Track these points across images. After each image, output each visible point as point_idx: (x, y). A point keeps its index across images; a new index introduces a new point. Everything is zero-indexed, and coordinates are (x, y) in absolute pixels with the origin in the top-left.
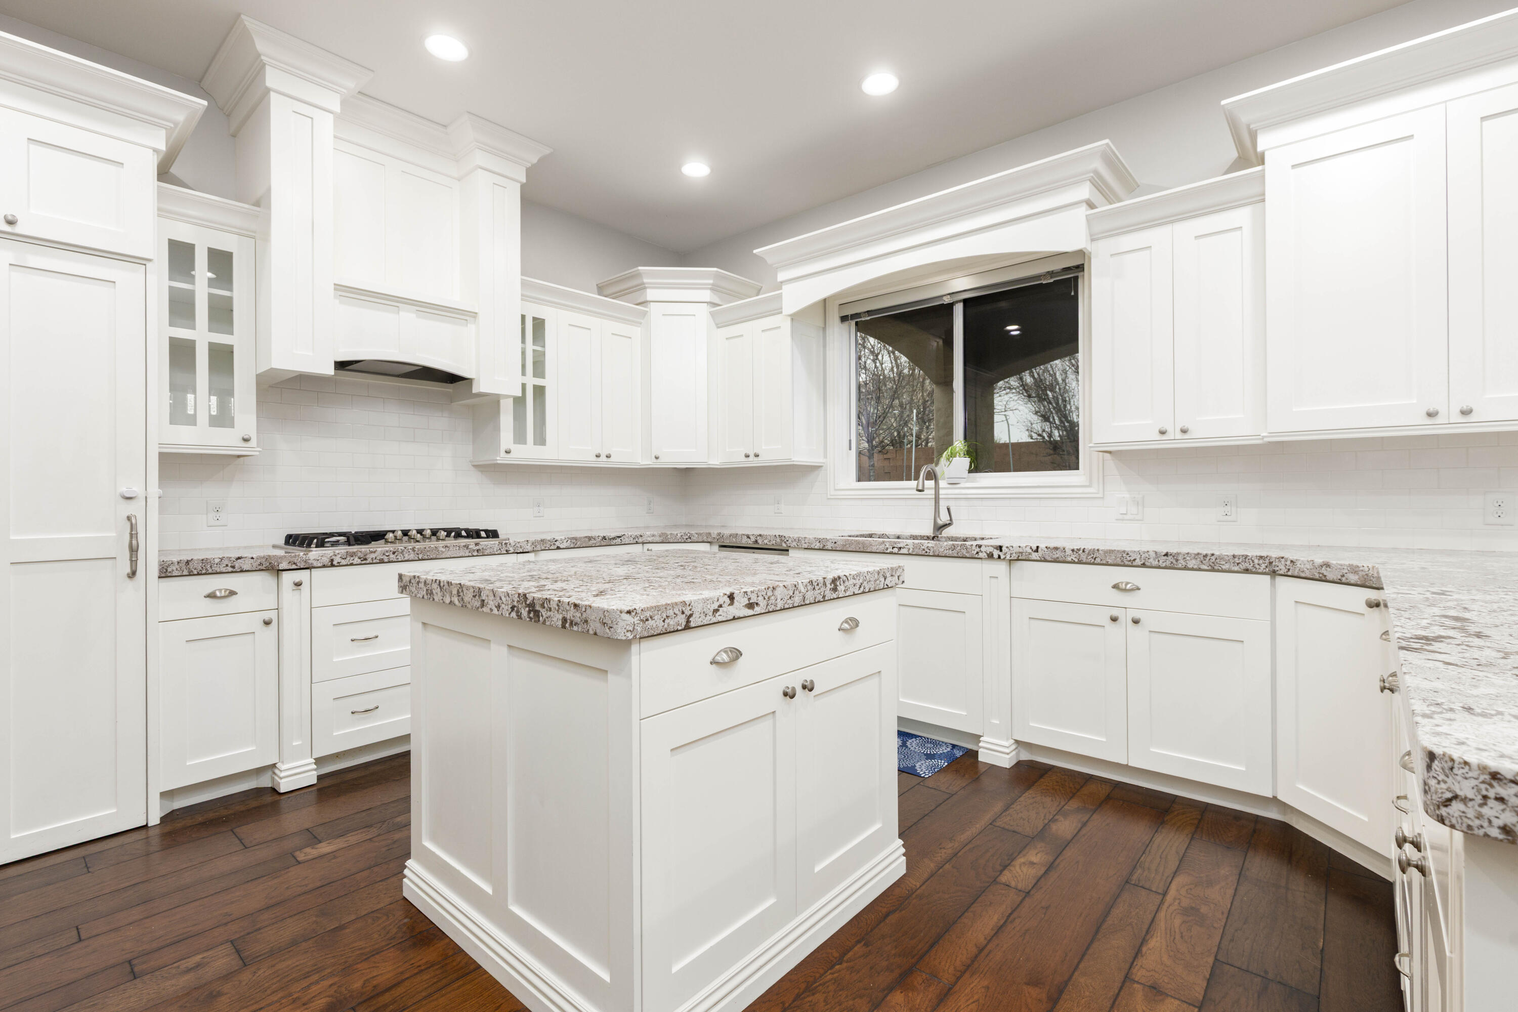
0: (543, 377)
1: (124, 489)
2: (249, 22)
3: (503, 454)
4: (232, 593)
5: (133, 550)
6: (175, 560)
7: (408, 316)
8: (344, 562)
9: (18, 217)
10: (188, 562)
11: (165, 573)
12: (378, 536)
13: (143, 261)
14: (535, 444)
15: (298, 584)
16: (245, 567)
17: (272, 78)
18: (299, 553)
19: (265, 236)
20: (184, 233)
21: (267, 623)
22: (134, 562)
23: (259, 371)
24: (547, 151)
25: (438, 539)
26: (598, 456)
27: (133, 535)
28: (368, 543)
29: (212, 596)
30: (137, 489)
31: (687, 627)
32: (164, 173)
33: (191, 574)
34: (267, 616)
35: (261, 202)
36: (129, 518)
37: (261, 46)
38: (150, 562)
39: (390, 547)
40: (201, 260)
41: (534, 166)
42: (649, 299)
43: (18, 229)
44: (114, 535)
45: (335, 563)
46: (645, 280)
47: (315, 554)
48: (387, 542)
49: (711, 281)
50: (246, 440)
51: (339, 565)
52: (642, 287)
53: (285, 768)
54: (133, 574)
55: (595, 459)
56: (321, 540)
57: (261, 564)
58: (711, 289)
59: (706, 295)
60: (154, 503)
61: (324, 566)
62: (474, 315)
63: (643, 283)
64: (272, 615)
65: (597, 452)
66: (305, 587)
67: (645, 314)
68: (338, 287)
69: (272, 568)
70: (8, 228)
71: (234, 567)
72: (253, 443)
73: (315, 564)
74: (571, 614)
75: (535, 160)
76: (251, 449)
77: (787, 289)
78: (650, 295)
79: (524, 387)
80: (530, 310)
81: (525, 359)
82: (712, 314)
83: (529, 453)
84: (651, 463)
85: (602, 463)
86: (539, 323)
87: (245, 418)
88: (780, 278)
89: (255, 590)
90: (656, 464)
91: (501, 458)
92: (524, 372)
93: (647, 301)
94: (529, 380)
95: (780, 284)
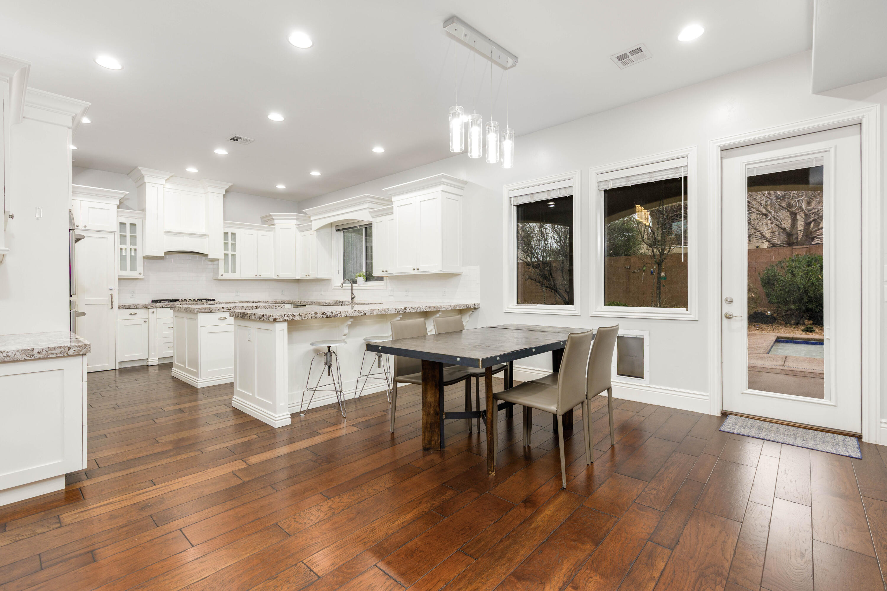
0: (235, 251)
1: (109, 287)
2: (139, 168)
3: (220, 276)
4: (136, 314)
5: (112, 302)
6: (122, 305)
7: (186, 238)
8: (166, 307)
9: (87, 226)
10: (125, 306)
11: (119, 308)
12: (177, 300)
13: (114, 232)
14: (232, 272)
15: (153, 312)
16: (139, 307)
17: (146, 179)
18: (154, 304)
19: (145, 218)
20: (123, 220)
21: (145, 322)
22: (112, 305)
23: (144, 255)
24: (231, 184)
25: (195, 301)
26: (256, 276)
27: (112, 298)
28: (174, 302)
29: (131, 314)
30: (113, 287)
31: (211, 312)
32: (118, 207)
33: (126, 308)
34: (145, 320)
35: (143, 210)
36: (111, 294)
37: (143, 172)
38: (116, 306)
39: (180, 303)
40: (128, 226)
41: (227, 189)
42: (275, 223)
43: (86, 228)
44: (107, 298)
45: (163, 307)
46: (273, 217)
47: (158, 304)
48: (179, 302)
49: (296, 217)
50: (140, 274)
51: (165, 307)
53: (150, 359)
54: (112, 308)
55: (255, 277)
56: (160, 301)
57: (143, 307)
58: (296, 220)
59: (295, 222)
60: (117, 291)
61: (160, 308)
62: (208, 235)
63: (273, 218)
64: (147, 320)
65: (256, 275)
66: (155, 313)
67: (274, 228)
68: (165, 232)
69: (146, 307)
70: (84, 228)
71: (136, 307)
72: (142, 275)
73: (158, 307)
74: (191, 310)
75: (228, 187)
76: (141, 276)
77: (313, 223)
78: (276, 222)
79: (227, 254)
80: (230, 231)
81: (228, 246)
82: (297, 228)
83: (230, 275)
84: (276, 278)
85: (258, 278)
86: (233, 234)
87: (140, 268)
88: (312, 219)
89: (142, 313)
90: (278, 278)
91: (220, 277)
92: (228, 251)
93: (274, 224)
94: (230, 252)
95: (311, 221)
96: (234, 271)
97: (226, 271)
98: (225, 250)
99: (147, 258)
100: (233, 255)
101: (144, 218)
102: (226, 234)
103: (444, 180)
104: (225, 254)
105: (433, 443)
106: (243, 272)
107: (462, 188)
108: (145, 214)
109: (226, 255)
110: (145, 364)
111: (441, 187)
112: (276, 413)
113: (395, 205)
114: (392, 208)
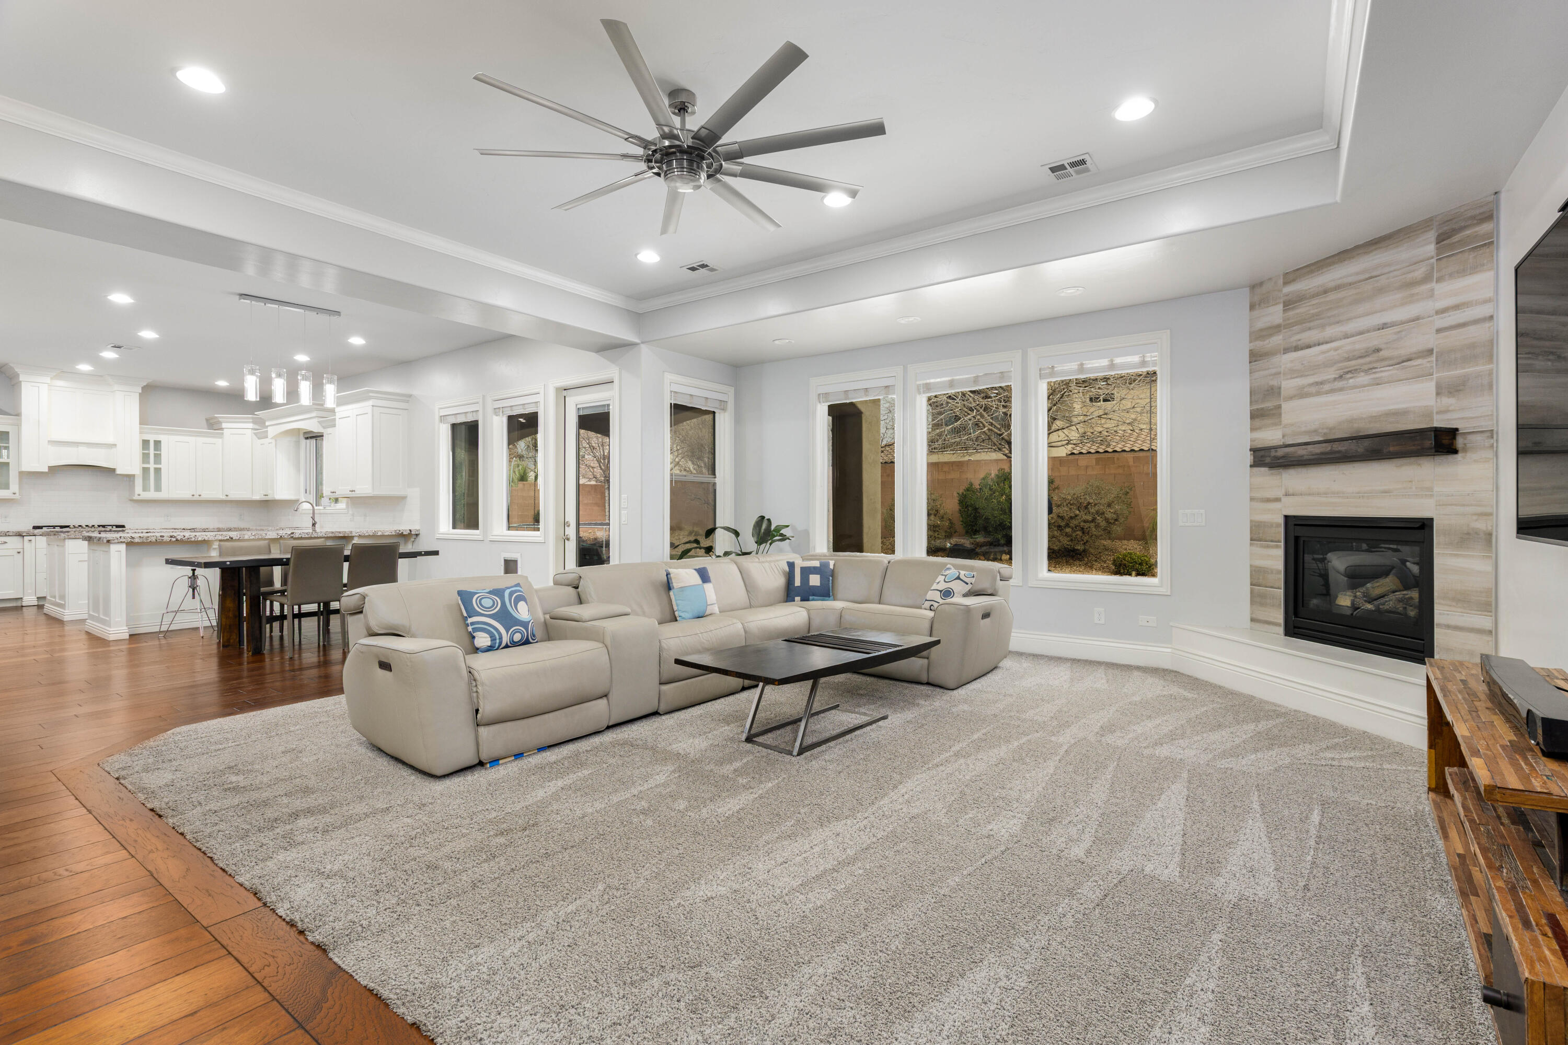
0: (161, 465)
2: (11, 364)
4: (5, 543)
7: (82, 449)
12: (68, 527)
14: (155, 492)
15: (33, 541)
16: (11, 535)
17: (22, 378)
18: (34, 531)
19: (21, 425)
21: (19, 553)
23: (20, 471)
24: (152, 381)
26: (193, 496)
28: (63, 528)
34: (18, 550)
35: (17, 414)
37: (17, 370)
39: (71, 530)
42: (223, 427)
46: (222, 420)
47: (38, 531)
48: (70, 528)
49: (252, 420)
50: (14, 494)
52: (220, 423)
53: (25, 599)
55: (191, 496)
56: (43, 527)
57: (17, 534)
58: (252, 423)
59: (251, 425)
61: (40, 535)
62: (116, 446)
63: (219, 421)
64: (21, 550)
65: (192, 493)
67: (223, 433)
68: (49, 441)
69: (20, 535)
71: (6, 534)
72: (17, 494)
73: (37, 534)
76: (17, 496)
77: (269, 429)
78: (224, 425)
79: (149, 469)
80: (152, 438)
81: (149, 457)
82: (255, 433)
83: (152, 494)
84: (224, 498)
85: (196, 498)
86: (157, 444)
87: (14, 486)
88: (267, 424)
89: (14, 542)
90: (228, 498)
91: (136, 497)
92: (149, 463)
93: (222, 429)
94: (152, 466)
95: (267, 426)
96: (158, 488)
97: (145, 488)
98: (143, 462)
99: (22, 474)
100: (158, 471)
101: (19, 425)
102: (145, 443)
103: (371, 394)
104: (144, 468)
105: (231, 641)
106: (173, 488)
107: (408, 402)
108: (21, 420)
109: (146, 471)
110: (18, 604)
111: (371, 403)
112: (110, 627)
113: (338, 416)
114: (335, 420)
